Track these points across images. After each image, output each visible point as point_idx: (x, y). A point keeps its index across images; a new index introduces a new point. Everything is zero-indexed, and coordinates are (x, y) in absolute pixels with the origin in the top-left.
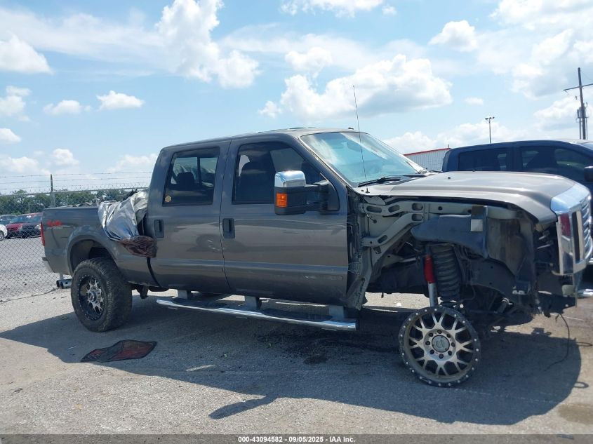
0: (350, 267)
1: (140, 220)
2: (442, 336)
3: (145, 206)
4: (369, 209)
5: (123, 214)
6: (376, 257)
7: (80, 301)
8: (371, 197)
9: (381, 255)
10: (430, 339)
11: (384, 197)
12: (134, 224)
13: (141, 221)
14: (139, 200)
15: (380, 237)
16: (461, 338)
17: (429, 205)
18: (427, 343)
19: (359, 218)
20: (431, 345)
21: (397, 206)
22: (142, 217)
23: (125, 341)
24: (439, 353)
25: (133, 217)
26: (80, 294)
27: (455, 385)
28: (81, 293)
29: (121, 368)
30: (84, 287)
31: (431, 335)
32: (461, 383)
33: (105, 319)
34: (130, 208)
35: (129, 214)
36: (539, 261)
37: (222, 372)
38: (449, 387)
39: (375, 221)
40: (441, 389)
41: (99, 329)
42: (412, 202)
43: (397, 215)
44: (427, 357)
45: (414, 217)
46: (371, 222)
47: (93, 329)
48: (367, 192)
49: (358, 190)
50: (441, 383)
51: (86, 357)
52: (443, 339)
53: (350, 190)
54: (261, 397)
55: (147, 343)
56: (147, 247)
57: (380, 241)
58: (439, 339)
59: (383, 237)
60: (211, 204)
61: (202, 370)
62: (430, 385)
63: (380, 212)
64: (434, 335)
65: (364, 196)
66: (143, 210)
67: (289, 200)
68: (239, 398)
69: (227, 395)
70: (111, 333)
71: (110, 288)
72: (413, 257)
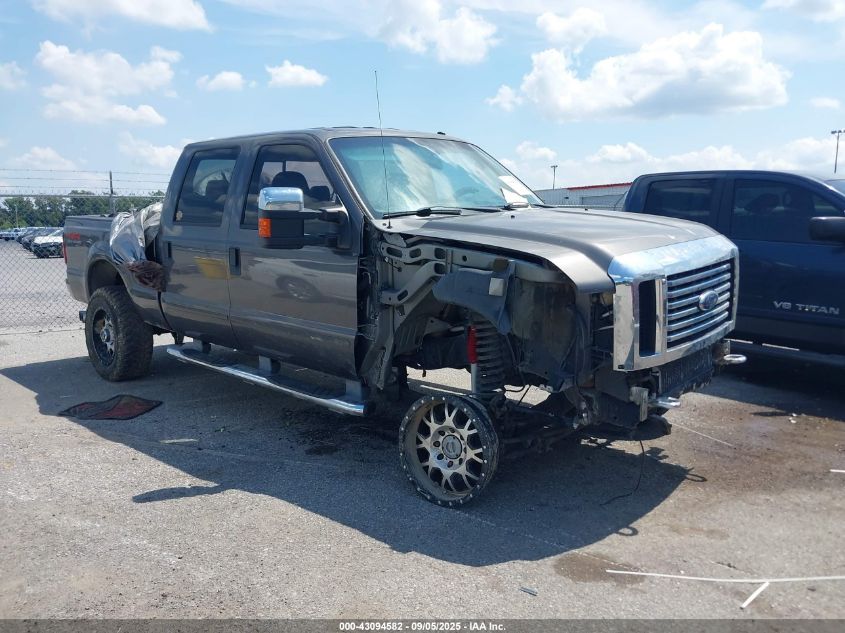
0: (360, 330)
1: (150, 240)
2: (455, 437)
3: (158, 223)
4: (390, 251)
5: (128, 231)
6: (400, 319)
7: (94, 340)
8: (391, 234)
9: (405, 317)
10: (441, 439)
11: (405, 236)
12: (141, 245)
13: (152, 243)
14: (154, 213)
15: (399, 293)
16: (474, 441)
17: (452, 252)
18: (437, 444)
19: (378, 263)
20: (440, 448)
21: (418, 250)
22: (154, 236)
23: (123, 396)
24: (449, 460)
25: (141, 235)
26: (94, 331)
27: (445, 504)
28: (96, 329)
29: (92, 429)
30: (99, 322)
31: (441, 433)
32: (464, 503)
33: (115, 366)
34: (138, 224)
35: (135, 231)
36: (596, 348)
37: (200, 449)
38: (451, 507)
39: (400, 269)
40: (438, 508)
41: (110, 377)
42: (434, 247)
43: (418, 263)
44: (433, 462)
45: (438, 268)
46: (396, 270)
47: (105, 376)
48: (389, 227)
49: (379, 224)
50: (442, 501)
51: (68, 410)
52: (456, 441)
53: (367, 223)
54: (212, 485)
55: (148, 402)
56: (154, 277)
57: (400, 297)
58: (450, 440)
59: (403, 293)
60: (219, 226)
61: (179, 444)
62: (429, 501)
63: (400, 256)
64: (447, 434)
65: (384, 232)
66: (155, 227)
67: (273, 227)
68: (187, 481)
69: (178, 476)
70: (123, 384)
71: (121, 327)
72: (461, 325)
